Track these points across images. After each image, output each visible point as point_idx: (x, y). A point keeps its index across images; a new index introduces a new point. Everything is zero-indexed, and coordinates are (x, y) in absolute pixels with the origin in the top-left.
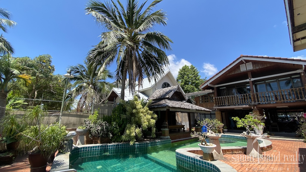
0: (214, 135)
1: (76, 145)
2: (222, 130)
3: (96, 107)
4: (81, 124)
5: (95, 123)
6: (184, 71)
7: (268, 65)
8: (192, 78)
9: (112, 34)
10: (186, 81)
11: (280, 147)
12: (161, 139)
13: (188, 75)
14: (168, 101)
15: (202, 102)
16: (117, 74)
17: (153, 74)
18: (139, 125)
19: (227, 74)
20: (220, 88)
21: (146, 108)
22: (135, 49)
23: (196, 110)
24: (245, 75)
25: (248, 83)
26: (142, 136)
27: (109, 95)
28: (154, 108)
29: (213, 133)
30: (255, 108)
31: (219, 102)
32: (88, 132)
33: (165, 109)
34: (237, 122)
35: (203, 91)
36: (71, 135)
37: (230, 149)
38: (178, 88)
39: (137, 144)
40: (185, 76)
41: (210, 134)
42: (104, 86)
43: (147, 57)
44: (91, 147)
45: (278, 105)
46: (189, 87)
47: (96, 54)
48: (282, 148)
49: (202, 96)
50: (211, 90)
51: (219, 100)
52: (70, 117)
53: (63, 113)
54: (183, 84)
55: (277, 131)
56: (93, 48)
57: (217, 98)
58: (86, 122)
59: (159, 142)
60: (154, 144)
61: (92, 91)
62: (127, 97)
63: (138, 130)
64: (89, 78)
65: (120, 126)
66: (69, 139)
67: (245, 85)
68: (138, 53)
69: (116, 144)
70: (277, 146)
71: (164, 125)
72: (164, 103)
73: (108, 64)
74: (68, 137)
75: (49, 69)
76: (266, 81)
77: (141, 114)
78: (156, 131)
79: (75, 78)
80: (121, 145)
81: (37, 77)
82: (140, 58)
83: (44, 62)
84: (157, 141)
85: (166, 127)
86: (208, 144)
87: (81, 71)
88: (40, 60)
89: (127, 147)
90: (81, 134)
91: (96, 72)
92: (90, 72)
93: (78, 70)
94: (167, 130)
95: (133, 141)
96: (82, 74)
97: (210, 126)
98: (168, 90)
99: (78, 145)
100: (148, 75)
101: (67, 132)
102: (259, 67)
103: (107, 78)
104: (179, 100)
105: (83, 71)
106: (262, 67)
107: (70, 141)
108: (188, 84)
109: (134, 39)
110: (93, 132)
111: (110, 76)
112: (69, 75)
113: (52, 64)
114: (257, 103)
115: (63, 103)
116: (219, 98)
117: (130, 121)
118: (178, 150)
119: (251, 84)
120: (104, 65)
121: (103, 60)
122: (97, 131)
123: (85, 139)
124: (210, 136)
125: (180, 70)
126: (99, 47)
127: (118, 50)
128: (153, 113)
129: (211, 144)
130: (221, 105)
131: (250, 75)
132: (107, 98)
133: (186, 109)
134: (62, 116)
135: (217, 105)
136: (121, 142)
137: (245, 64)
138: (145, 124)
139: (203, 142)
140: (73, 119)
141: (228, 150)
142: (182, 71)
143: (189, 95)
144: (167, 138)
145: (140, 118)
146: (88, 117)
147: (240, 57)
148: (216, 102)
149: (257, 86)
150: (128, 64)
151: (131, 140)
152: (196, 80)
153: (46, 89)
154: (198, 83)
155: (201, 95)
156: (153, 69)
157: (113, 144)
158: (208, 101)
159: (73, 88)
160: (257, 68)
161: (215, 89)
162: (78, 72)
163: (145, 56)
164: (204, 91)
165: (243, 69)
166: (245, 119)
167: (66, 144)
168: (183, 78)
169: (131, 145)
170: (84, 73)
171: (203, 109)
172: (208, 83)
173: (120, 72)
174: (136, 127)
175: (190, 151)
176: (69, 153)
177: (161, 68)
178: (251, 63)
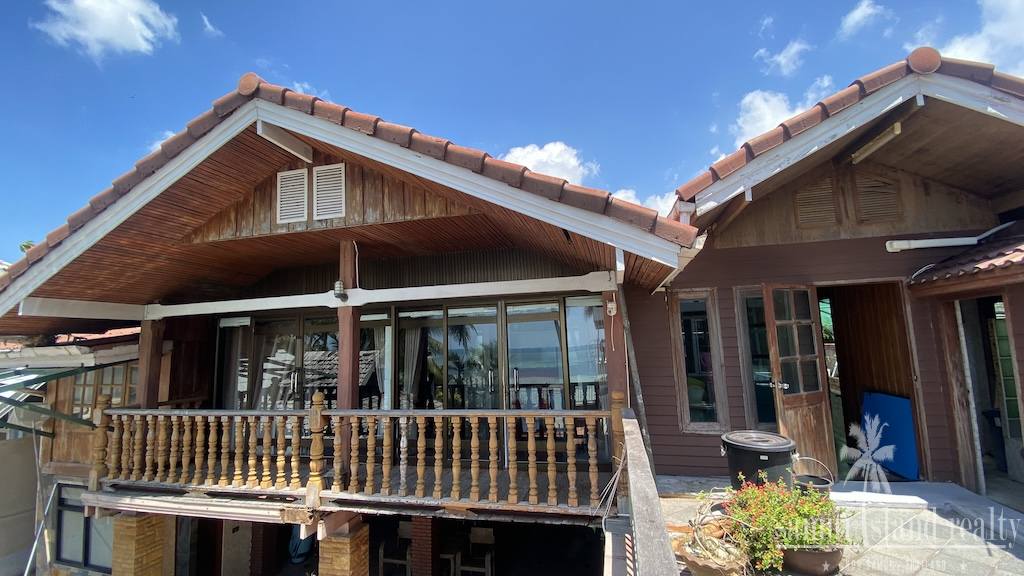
20: (224, 323)
31: (125, 459)
51: (125, 436)
102: (383, 214)
106: (400, 218)
116: (125, 418)
119: (345, 327)
131: (348, 265)
135: (112, 474)
137: (310, 168)
160: (372, 217)
165: (291, 206)
178: (342, 166)
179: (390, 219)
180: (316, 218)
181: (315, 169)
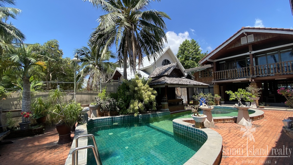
0: (207, 107)
1: (90, 117)
2: (219, 102)
3: (103, 86)
4: (93, 101)
5: (104, 99)
6: (184, 46)
7: (271, 37)
8: (192, 53)
9: (109, 17)
10: (186, 57)
11: (272, 117)
12: (161, 111)
13: (188, 50)
14: (167, 78)
15: (201, 77)
16: (118, 55)
17: (152, 53)
18: (141, 100)
19: (227, 48)
20: (220, 63)
21: (147, 86)
22: (133, 29)
23: (194, 85)
24: (245, 48)
25: (248, 56)
26: (144, 109)
27: (114, 74)
28: (154, 85)
29: (207, 105)
30: (253, 81)
31: (218, 77)
32: (99, 107)
33: (164, 86)
34: (230, 95)
35: (202, 67)
36: (86, 110)
37: (222, 119)
38: (177, 65)
39: (141, 116)
40: (186, 52)
41: (203, 106)
42: (108, 67)
43: (146, 36)
44: (103, 119)
45: (276, 77)
46: (190, 62)
47: (97, 37)
48: (273, 117)
49: (201, 71)
50: (210, 65)
51: (217, 74)
52: (82, 95)
53: (77, 92)
54: (183, 59)
55: (274, 102)
56: (94, 31)
57: (215, 72)
58: (97, 99)
59: (159, 113)
60: (155, 115)
61: (98, 72)
62: (130, 76)
63: (140, 105)
64: (94, 59)
65: (125, 101)
66: (85, 113)
67: (245, 58)
68: (137, 32)
69: (123, 116)
70: (269, 116)
71: (163, 100)
72: (163, 81)
73: (109, 45)
74: (84, 112)
75: (58, 53)
76: (267, 54)
77: (143, 91)
78: (156, 105)
79: (82, 60)
80: (127, 116)
81: (49, 61)
82: (138, 38)
83: (53, 48)
84: (158, 113)
85: (165, 101)
86: (200, 115)
87: (86, 53)
88: (49, 46)
89: (132, 118)
90: (93, 109)
91: (100, 53)
92: (95, 54)
93: (83, 52)
94: (166, 103)
95: (137, 113)
96: (87, 56)
97: (204, 99)
98: (167, 68)
99: (92, 118)
100: (148, 54)
101: (82, 108)
103: (110, 58)
104: (177, 77)
105: (88, 53)
106: (264, 39)
107: (86, 115)
108: (188, 60)
109: (131, 19)
110: (103, 107)
111: (112, 57)
112: (76, 59)
113: (60, 49)
114: (255, 76)
115: (75, 84)
116: (217, 72)
117: (134, 97)
118: (175, 120)
119: (251, 57)
120: (106, 47)
121: (105, 42)
122: (106, 106)
123: (97, 112)
124: (203, 108)
125: (181, 45)
126: (99, 29)
127: (117, 31)
128: (154, 89)
129: (203, 115)
130: (220, 79)
131: (250, 48)
132: (112, 77)
133: (184, 85)
134: (76, 94)
135: (216, 79)
136: (127, 114)
138: (146, 99)
139: (195, 113)
140: (85, 97)
141: (220, 120)
142: (182, 46)
143: (188, 71)
144: (167, 111)
145: (141, 95)
146: (97, 94)
147: (242, 30)
148: (214, 76)
149: (257, 58)
150: (127, 45)
151: (135, 113)
152: (197, 55)
153: (59, 72)
154: (199, 58)
155: (199, 70)
156: (152, 48)
157: (121, 116)
158: (207, 76)
159: (81, 70)
160: (259, 40)
161: (215, 64)
162: (84, 54)
163: (143, 36)
164: (204, 66)
165: (244, 42)
166: (238, 92)
167: (82, 117)
168: (183, 54)
169: (135, 116)
170: (89, 55)
171: (201, 83)
172: (207, 59)
173: (121, 53)
174: (139, 102)
175: (185, 121)
176: (86, 124)
177: (160, 47)
178: (253, 35)
179: (262, 40)
180: (248, 42)
181: (248, 36)
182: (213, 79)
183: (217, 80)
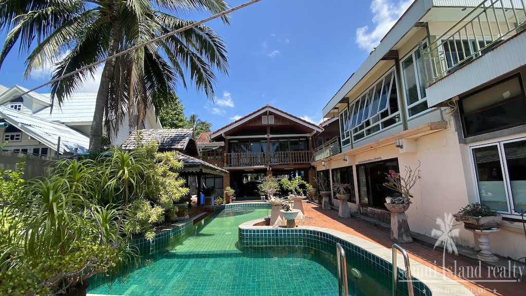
7: (288, 124)
19: (247, 124)
20: (232, 142)
24: (263, 130)
25: (266, 139)
30: (271, 169)
35: (213, 143)
38: (193, 134)
57: (229, 154)
63: (159, 210)
67: (260, 141)
94: (186, 204)
95: (151, 231)
106: (283, 124)
119: (269, 141)
131: (269, 130)
135: (229, 164)
144: (187, 219)
147: (266, 107)
148: (227, 159)
160: (278, 124)
161: (228, 142)
165: (265, 121)
172: (222, 133)
174: (152, 205)
178: (273, 116)
179: (281, 124)
180: (268, 123)
181: (269, 116)
182: (225, 164)
183: (230, 166)
